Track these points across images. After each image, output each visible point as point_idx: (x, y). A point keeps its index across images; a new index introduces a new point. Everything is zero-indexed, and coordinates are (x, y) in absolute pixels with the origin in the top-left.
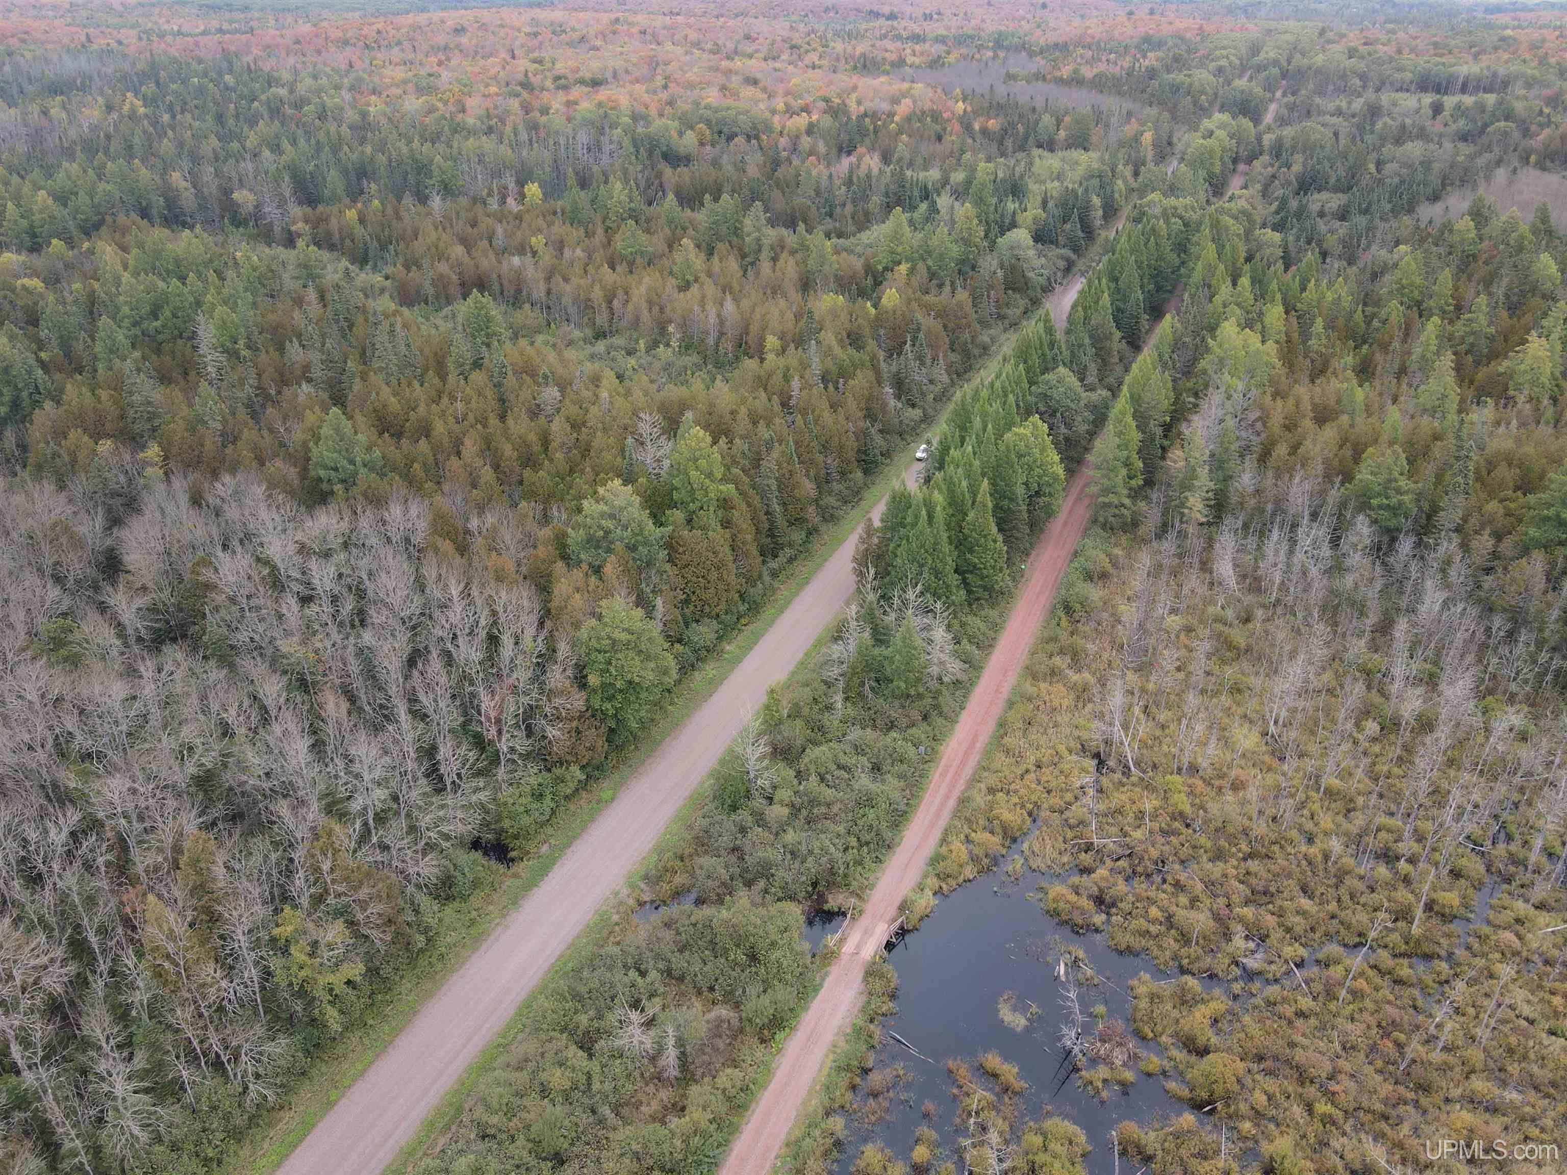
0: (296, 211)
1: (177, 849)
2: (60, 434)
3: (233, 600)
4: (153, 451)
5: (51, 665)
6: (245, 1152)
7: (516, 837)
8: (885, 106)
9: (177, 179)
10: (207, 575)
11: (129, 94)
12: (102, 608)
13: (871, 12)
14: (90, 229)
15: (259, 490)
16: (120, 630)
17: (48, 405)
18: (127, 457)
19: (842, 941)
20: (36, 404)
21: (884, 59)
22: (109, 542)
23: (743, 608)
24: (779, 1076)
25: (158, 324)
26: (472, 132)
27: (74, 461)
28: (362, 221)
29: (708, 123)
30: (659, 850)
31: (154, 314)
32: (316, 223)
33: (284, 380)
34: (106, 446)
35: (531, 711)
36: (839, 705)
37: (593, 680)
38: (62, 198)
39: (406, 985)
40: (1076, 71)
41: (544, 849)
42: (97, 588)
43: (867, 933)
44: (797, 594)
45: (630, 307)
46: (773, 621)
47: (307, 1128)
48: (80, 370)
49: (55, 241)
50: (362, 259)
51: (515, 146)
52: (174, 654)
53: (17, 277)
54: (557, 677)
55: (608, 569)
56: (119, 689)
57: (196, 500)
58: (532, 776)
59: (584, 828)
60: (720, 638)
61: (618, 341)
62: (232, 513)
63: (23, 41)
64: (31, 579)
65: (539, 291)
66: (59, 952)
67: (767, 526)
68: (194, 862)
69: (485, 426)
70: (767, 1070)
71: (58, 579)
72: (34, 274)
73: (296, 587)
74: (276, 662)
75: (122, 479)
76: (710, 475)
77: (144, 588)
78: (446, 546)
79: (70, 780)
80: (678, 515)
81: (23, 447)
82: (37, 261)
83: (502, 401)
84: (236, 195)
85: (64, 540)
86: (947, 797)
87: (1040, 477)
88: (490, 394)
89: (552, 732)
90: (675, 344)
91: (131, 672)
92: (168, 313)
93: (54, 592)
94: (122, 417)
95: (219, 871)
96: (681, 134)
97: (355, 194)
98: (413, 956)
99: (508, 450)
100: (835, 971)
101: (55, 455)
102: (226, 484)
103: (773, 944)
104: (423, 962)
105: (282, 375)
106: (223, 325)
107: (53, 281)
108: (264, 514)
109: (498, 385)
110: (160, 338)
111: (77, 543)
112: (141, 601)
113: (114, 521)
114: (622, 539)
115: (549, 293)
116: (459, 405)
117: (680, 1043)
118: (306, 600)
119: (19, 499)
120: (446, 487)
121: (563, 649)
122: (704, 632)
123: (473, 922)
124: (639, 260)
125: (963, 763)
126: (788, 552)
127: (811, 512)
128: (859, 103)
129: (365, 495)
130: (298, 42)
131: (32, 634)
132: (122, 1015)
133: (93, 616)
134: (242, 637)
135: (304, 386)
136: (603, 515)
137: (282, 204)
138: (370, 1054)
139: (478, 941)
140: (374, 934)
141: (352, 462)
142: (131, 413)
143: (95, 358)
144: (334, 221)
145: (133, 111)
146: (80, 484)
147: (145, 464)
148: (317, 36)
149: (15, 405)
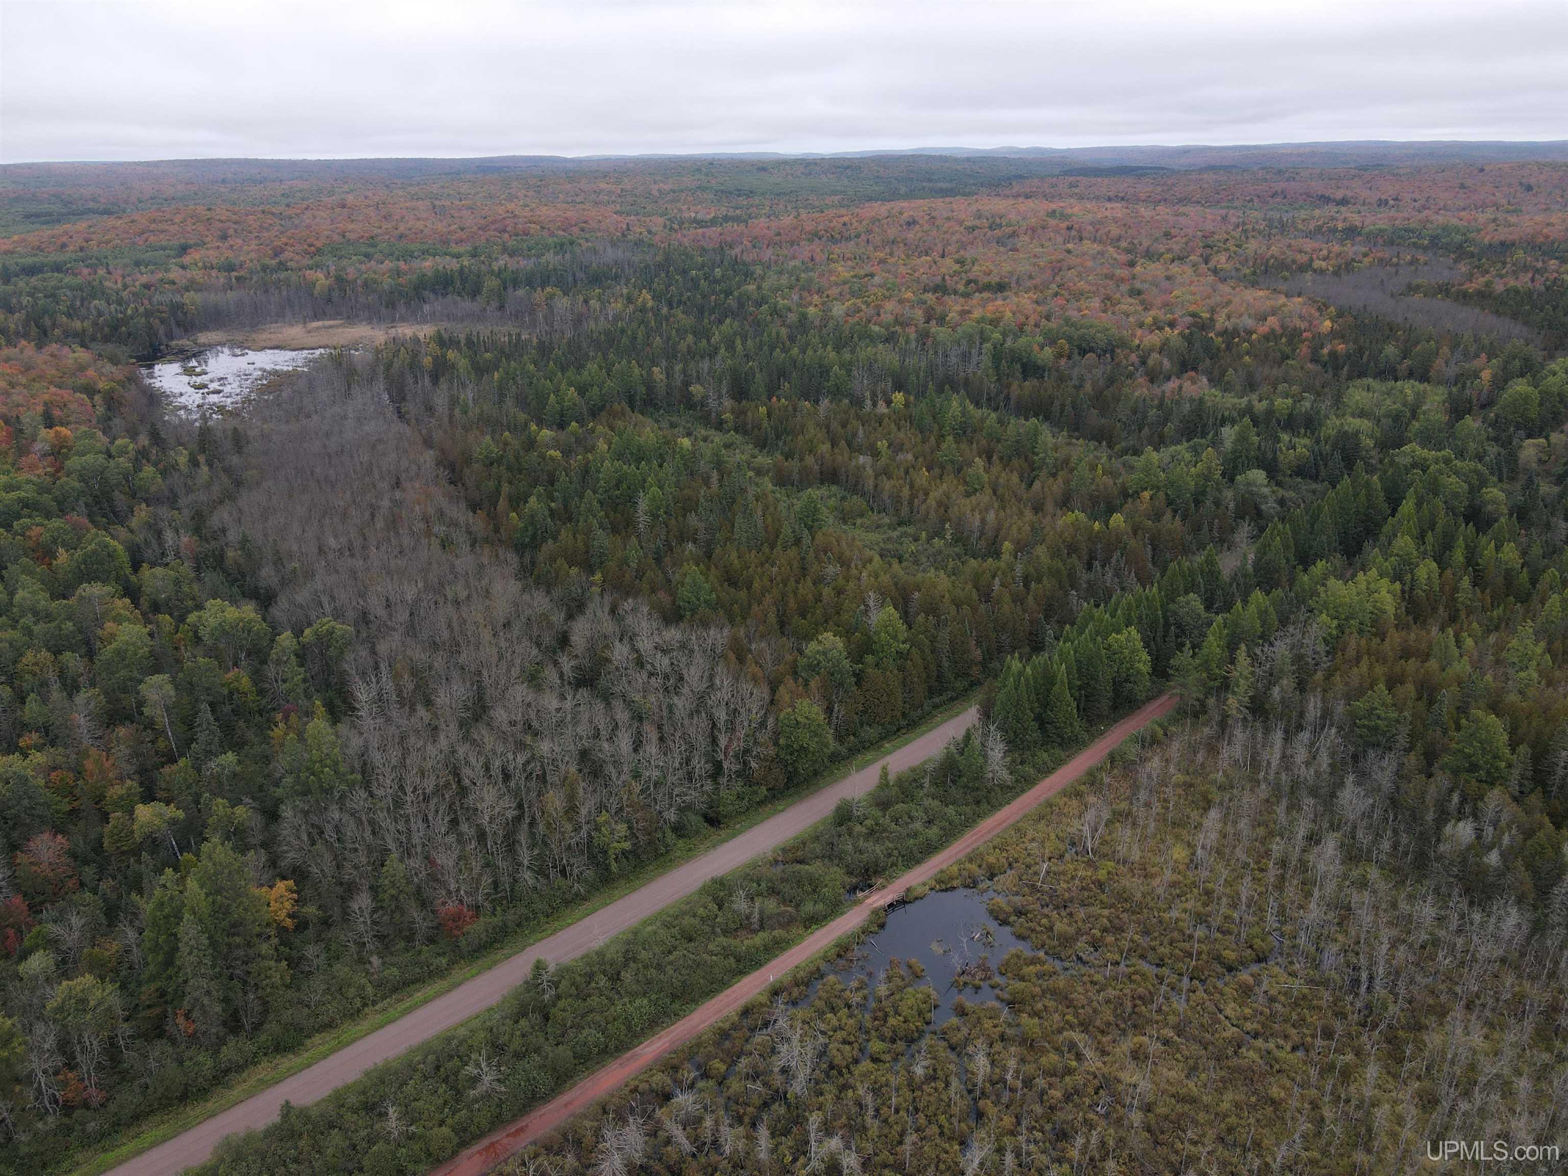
0: (728, 403)
1: (566, 778)
2: (553, 559)
3: (617, 669)
4: (598, 577)
5: (530, 687)
6: (568, 911)
7: (725, 817)
8: (1250, 323)
9: (658, 373)
10: (607, 653)
11: (644, 291)
12: (556, 663)
13: (1322, 196)
14: (594, 413)
15: (645, 609)
16: (561, 676)
17: (550, 541)
18: (584, 578)
19: (867, 897)
20: (544, 539)
21: (1294, 261)
22: (565, 627)
23: (903, 723)
24: (805, 943)
25: (618, 492)
26: (872, 339)
27: (557, 577)
28: (769, 415)
29: (1069, 339)
30: (795, 839)
31: (617, 487)
32: (739, 413)
33: (682, 538)
34: (574, 571)
35: (747, 751)
36: (927, 785)
37: (782, 741)
38: (582, 390)
39: (651, 867)
40: (1488, 284)
41: (738, 826)
42: (555, 653)
43: (882, 897)
44: (946, 721)
45: (924, 507)
46: (922, 734)
47: (595, 910)
48: (570, 520)
49: (573, 423)
50: (762, 444)
51: (904, 353)
52: (584, 693)
53: (549, 448)
54: (763, 737)
55: (813, 684)
56: (555, 704)
57: (613, 611)
58: (738, 786)
59: (762, 821)
60: (882, 739)
61: (911, 530)
62: (629, 620)
63: (583, 230)
64: (525, 643)
65: (870, 484)
66: (514, 805)
67: (935, 674)
68: (571, 785)
69: (785, 586)
70: (801, 937)
71: (538, 645)
72: (556, 447)
73: (649, 667)
74: (628, 703)
75: (579, 591)
76: (895, 637)
77: (577, 656)
78: (732, 656)
79: (528, 739)
80: (869, 658)
81: (533, 563)
82: (562, 436)
83: (804, 569)
84: (691, 388)
85: (544, 624)
86: (968, 846)
87: (1128, 669)
88: (796, 565)
89: (754, 765)
90: (948, 537)
91: (563, 697)
92: (625, 486)
93: (535, 651)
94: (587, 552)
95: (581, 791)
96: (1042, 348)
97: (772, 390)
98: (658, 856)
99: (792, 604)
100: (857, 909)
101: (549, 572)
102: (628, 604)
103: (826, 886)
104: (662, 859)
105: (682, 533)
106: (653, 499)
107: (567, 452)
108: (644, 624)
109: (803, 559)
110: (618, 501)
111: (550, 625)
112: (573, 663)
113: (570, 617)
114: (825, 668)
115: (876, 486)
116: (775, 569)
117: (761, 912)
118: (651, 674)
119: (526, 597)
120: (748, 622)
121: (771, 721)
122: (871, 732)
123: (690, 850)
124: (949, 467)
125: (989, 832)
126: (950, 694)
127: (975, 671)
128: (1229, 317)
129: (700, 620)
130: (779, 234)
131: (523, 671)
132: (532, 835)
133: (551, 666)
134: (616, 689)
135: (690, 545)
136: (818, 652)
137: (720, 397)
138: (627, 891)
139: (689, 859)
140: (641, 837)
141: (698, 599)
142: (591, 551)
143: (580, 514)
144: (749, 414)
145: (644, 304)
146: (557, 592)
147: (593, 584)
148: (795, 228)
149: (534, 537)
